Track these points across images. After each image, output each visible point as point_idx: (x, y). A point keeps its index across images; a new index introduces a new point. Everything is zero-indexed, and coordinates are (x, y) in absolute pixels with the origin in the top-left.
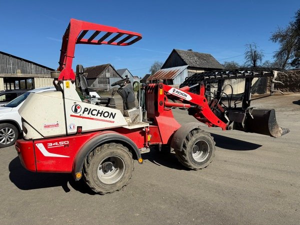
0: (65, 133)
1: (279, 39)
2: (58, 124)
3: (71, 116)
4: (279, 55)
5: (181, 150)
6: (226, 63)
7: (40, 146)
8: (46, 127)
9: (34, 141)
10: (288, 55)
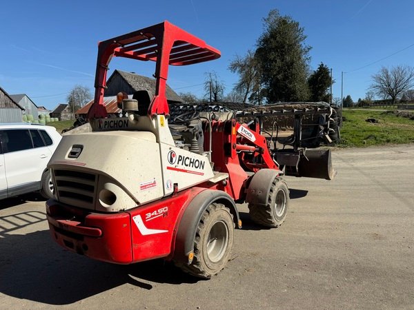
0: (162, 195)
1: (238, 69)
2: (155, 183)
3: (168, 168)
4: (239, 87)
5: (266, 205)
6: (181, 94)
7: (138, 220)
8: (143, 187)
9: (130, 213)
10: (248, 89)
